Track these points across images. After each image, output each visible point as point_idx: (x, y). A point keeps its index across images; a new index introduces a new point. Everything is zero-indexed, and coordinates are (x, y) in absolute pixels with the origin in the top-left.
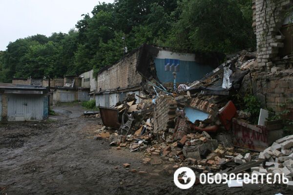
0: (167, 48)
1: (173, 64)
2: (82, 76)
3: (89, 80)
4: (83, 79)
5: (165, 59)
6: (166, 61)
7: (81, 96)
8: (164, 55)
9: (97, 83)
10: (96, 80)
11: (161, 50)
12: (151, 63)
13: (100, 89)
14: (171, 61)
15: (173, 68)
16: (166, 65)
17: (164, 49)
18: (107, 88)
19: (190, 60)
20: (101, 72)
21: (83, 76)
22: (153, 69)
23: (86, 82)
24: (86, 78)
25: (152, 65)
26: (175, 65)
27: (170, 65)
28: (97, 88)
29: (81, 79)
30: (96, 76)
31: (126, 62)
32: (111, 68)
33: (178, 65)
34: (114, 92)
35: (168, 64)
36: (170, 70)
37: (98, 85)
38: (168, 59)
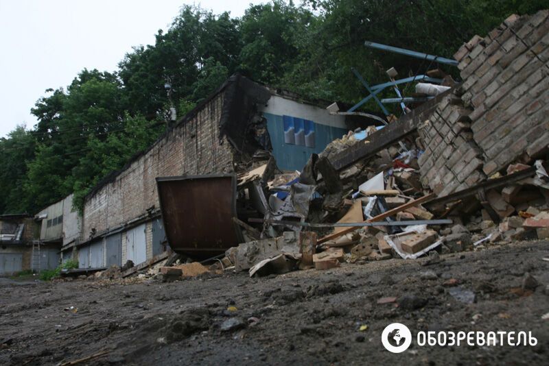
0: (285, 93)
1: (301, 130)
2: (42, 215)
3: (60, 220)
4: (44, 222)
5: (284, 116)
6: (286, 120)
7: (39, 260)
8: (280, 107)
9: (83, 221)
10: (82, 214)
11: (274, 95)
12: (256, 119)
13: (94, 230)
14: (297, 122)
15: (302, 137)
16: (286, 129)
17: (280, 93)
18: (113, 222)
19: (334, 126)
20: (95, 192)
21: (44, 216)
22: (260, 132)
23: (52, 228)
24: (51, 217)
25: (259, 123)
26: (306, 132)
27: (295, 131)
28: (82, 232)
29: (39, 222)
30: (80, 205)
31: (174, 140)
32: (126, 172)
33: (311, 132)
34: (135, 225)
35: (291, 128)
36: (297, 143)
37: (87, 225)
38: (289, 117)
